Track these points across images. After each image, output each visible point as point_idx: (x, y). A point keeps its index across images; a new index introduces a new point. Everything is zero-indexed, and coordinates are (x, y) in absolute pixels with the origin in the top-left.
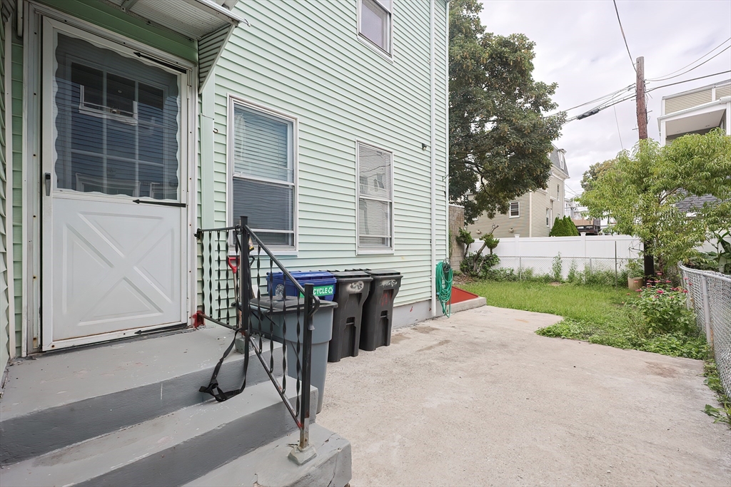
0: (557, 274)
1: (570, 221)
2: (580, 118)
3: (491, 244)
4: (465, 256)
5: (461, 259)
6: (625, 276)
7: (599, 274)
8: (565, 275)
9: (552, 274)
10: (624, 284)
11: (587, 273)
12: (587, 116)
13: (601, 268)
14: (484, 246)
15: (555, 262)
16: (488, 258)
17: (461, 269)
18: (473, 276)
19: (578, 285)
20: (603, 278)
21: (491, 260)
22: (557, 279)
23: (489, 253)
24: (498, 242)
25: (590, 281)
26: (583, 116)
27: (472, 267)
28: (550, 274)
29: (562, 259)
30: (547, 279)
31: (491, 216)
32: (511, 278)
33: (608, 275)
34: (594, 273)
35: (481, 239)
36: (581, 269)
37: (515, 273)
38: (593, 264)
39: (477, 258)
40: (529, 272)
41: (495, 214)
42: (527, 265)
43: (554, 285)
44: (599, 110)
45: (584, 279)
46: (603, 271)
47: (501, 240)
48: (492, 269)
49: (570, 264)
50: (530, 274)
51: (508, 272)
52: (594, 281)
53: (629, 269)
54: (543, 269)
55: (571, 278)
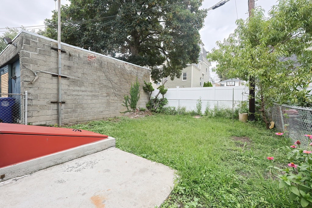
0: (199, 111)
1: (211, 84)
2: (214, 8)
3: (163, 92)
4: (149, 99)
5: (147, 101)
6: (237, 112)
7: (222, 111)
8: (203, 111)
9: (196, 111)
10: (236, 117)
11: (216, 110)
12: (218, 7)
13: (223, 107)
14: (159, 93)
15: (198, 103)
16: (162, 100)
17: (147, 107)
18: (152, 111)
19: (210, 117)
20: (225, 113)
21: (163, 102)
22: (199, 114)
23: (162, 97)
24: (167, 90)
25: (217, 115)
26: (216, 7)
27: (153, 106)
28: (195, 110)
29: (202, 101)
30: (193, 114)
31: (172, 79)
32: (173, 113)
33: (227, 111)
34: (219, 110)
35: (157, 89)
36: (212, 108)
37: (176, 109)
38: (219, 104)
39: (156, 100)
40: (184, 109)
41: (174, 78)
42: (182, 105)
43: (197, 117)
44: (225, 2)
45: (214, 113)
46: (224, 109)
47: (169, 89)
48: (164, 107)
49: (206, 104)
50: (185, 110)
51: (173, 109)
52: (219, 115)
53: (239, 108)
54: (191, 107)
55: (207, 113)
